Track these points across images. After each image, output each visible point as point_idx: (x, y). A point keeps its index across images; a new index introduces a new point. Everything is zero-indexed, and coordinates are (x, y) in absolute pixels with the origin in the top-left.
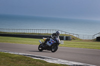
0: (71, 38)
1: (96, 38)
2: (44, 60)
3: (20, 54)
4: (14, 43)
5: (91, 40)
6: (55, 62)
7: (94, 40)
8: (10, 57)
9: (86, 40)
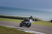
0: (38, 20)
1: (51, 20)
2: (24, 31)
3: (11, 27)
4: (8, 21)
5: (48, 22)
6: (29, 32)
7: (50, 22)
8: (6, 29)
9: (45, 22)
